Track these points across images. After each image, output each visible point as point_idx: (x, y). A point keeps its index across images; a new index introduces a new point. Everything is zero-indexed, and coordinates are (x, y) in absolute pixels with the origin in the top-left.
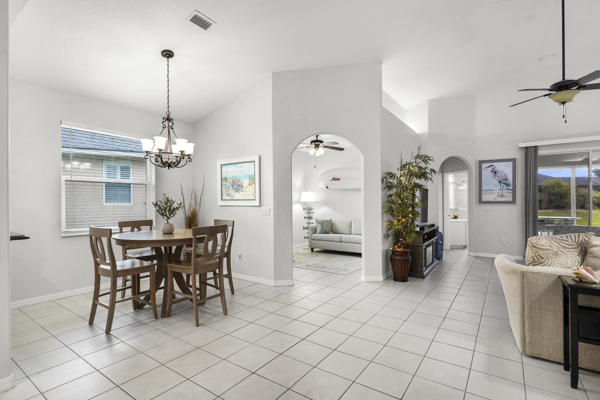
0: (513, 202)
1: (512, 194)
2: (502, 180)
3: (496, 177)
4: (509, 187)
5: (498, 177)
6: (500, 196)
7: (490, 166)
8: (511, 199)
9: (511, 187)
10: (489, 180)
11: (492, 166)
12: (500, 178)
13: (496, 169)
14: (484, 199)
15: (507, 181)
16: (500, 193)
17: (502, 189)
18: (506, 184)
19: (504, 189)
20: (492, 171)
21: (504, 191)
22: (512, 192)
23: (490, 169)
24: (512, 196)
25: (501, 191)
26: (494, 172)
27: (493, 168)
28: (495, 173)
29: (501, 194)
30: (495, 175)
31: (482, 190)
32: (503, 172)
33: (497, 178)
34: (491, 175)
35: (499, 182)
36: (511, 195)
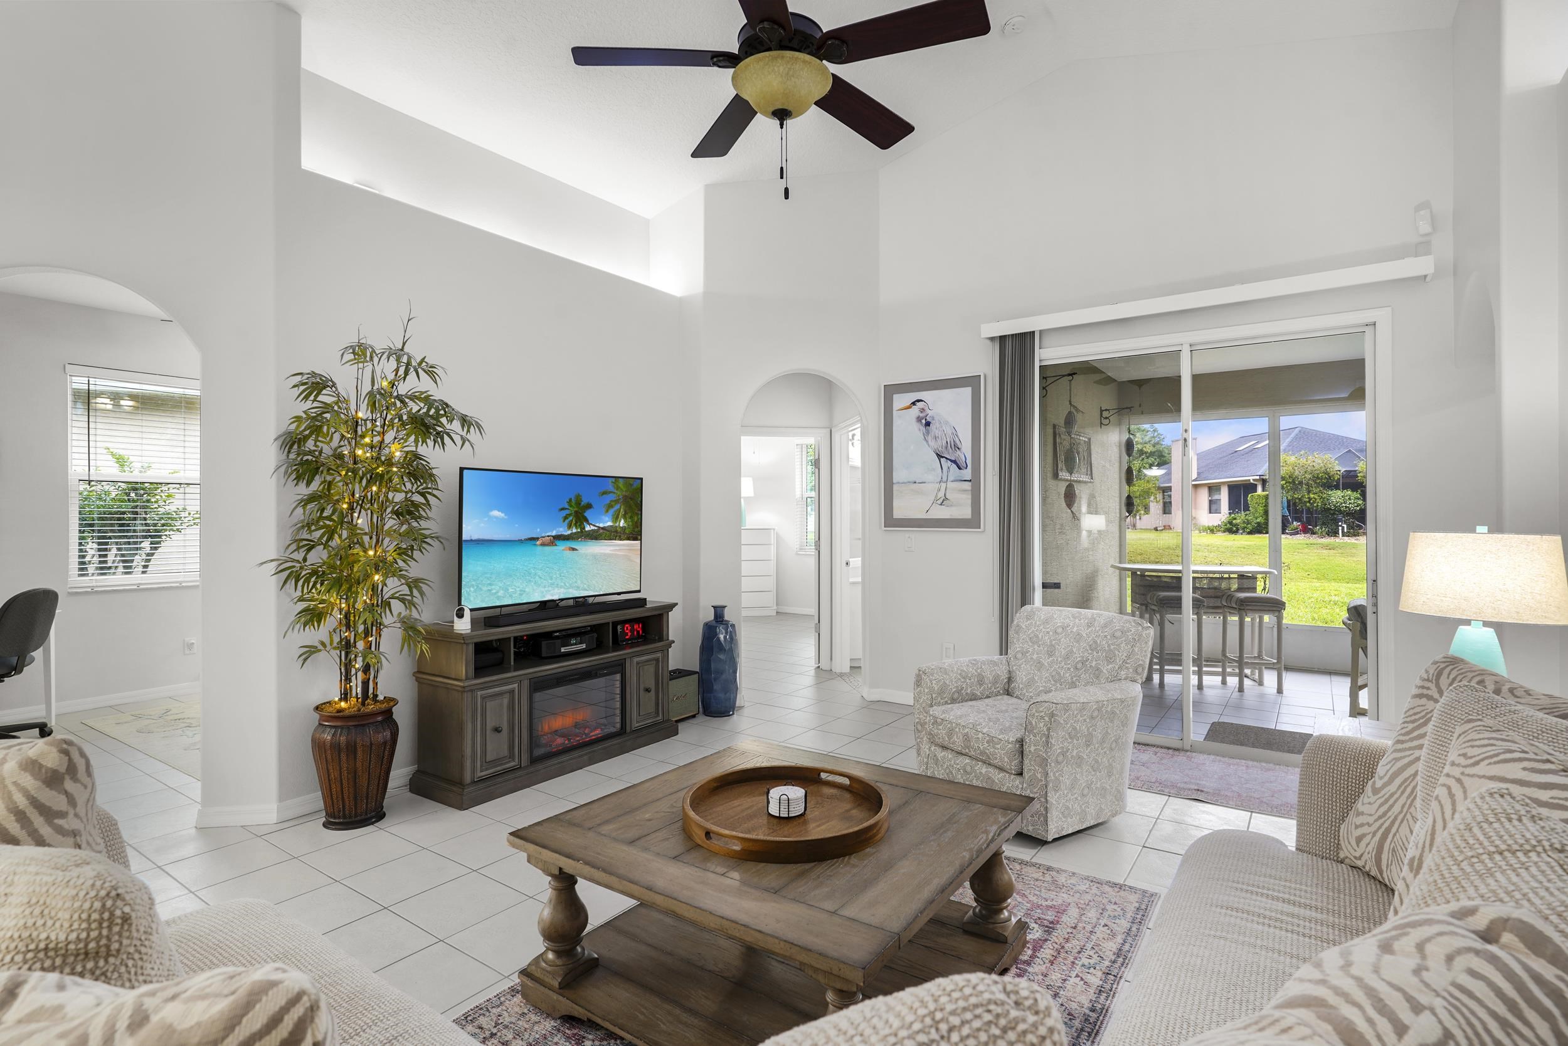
0: (973, 522)
1: (972, 495)
2: (944, 450)
3: (929, 438)
4: (964, 472)
5: (936, 438)
6: (941, 500)
7: (914, 403)
8: (966, 513)
9: (967, 473)
10: (912, 447)
11: (918, 404)
12: (939, 443)
13: (928, 411)
14: (898, 514)
15: (958, 452)
16: (939, 490)
17: (945, 479)
18: (954, 462)
19: (951, 478)
20: (919, 419)
21: (950, 485)
22: (970, 488)
23: (915, 411)
24: (969, 502)
25: (943, 485)
26: (924, 421)
27: (922, 410)
28: (928, 424)
29: (941, 494)
30: (928, 433)
31: (894, 481)
32: (947, 423)
33: (932, 443)
34: (917, 430)
35: (938, 455)
36: (967, 499)
